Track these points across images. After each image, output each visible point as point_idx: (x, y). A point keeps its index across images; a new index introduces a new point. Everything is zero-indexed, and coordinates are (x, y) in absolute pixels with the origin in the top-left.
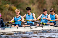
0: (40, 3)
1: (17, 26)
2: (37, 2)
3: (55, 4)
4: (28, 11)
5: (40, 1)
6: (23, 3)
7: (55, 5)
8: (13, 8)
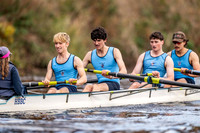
0: (98, 11)
2: (85, 7)
3: (148, 16)
5: (97, 5)
6: (38, 10)
7: (147, 20)
8: (3, 30)
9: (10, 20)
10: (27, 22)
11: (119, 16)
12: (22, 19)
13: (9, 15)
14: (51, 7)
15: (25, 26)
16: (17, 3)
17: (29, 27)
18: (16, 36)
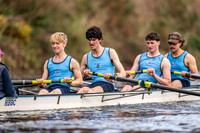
0: (115, 10)
1: (58, 91)
2: (102, 6)
3: (165, 16)
4: (92, 42)
5: (114, 4)
6: (55, 10)
7: (164, 20)
8: (20, 29)
9: (26, 20)
10: (44, 22)
11: (136, 15)
12: (39, 18)
13: (25, 15)
14: (68, 7)
15: (41, 26)
16: (33, 3)
17: (45, 27)
18: (32, 35)
